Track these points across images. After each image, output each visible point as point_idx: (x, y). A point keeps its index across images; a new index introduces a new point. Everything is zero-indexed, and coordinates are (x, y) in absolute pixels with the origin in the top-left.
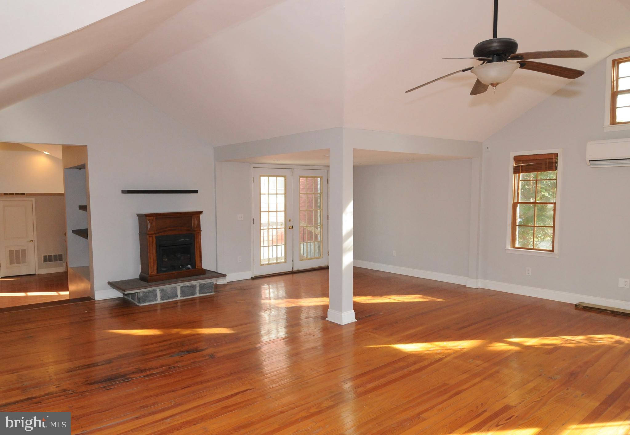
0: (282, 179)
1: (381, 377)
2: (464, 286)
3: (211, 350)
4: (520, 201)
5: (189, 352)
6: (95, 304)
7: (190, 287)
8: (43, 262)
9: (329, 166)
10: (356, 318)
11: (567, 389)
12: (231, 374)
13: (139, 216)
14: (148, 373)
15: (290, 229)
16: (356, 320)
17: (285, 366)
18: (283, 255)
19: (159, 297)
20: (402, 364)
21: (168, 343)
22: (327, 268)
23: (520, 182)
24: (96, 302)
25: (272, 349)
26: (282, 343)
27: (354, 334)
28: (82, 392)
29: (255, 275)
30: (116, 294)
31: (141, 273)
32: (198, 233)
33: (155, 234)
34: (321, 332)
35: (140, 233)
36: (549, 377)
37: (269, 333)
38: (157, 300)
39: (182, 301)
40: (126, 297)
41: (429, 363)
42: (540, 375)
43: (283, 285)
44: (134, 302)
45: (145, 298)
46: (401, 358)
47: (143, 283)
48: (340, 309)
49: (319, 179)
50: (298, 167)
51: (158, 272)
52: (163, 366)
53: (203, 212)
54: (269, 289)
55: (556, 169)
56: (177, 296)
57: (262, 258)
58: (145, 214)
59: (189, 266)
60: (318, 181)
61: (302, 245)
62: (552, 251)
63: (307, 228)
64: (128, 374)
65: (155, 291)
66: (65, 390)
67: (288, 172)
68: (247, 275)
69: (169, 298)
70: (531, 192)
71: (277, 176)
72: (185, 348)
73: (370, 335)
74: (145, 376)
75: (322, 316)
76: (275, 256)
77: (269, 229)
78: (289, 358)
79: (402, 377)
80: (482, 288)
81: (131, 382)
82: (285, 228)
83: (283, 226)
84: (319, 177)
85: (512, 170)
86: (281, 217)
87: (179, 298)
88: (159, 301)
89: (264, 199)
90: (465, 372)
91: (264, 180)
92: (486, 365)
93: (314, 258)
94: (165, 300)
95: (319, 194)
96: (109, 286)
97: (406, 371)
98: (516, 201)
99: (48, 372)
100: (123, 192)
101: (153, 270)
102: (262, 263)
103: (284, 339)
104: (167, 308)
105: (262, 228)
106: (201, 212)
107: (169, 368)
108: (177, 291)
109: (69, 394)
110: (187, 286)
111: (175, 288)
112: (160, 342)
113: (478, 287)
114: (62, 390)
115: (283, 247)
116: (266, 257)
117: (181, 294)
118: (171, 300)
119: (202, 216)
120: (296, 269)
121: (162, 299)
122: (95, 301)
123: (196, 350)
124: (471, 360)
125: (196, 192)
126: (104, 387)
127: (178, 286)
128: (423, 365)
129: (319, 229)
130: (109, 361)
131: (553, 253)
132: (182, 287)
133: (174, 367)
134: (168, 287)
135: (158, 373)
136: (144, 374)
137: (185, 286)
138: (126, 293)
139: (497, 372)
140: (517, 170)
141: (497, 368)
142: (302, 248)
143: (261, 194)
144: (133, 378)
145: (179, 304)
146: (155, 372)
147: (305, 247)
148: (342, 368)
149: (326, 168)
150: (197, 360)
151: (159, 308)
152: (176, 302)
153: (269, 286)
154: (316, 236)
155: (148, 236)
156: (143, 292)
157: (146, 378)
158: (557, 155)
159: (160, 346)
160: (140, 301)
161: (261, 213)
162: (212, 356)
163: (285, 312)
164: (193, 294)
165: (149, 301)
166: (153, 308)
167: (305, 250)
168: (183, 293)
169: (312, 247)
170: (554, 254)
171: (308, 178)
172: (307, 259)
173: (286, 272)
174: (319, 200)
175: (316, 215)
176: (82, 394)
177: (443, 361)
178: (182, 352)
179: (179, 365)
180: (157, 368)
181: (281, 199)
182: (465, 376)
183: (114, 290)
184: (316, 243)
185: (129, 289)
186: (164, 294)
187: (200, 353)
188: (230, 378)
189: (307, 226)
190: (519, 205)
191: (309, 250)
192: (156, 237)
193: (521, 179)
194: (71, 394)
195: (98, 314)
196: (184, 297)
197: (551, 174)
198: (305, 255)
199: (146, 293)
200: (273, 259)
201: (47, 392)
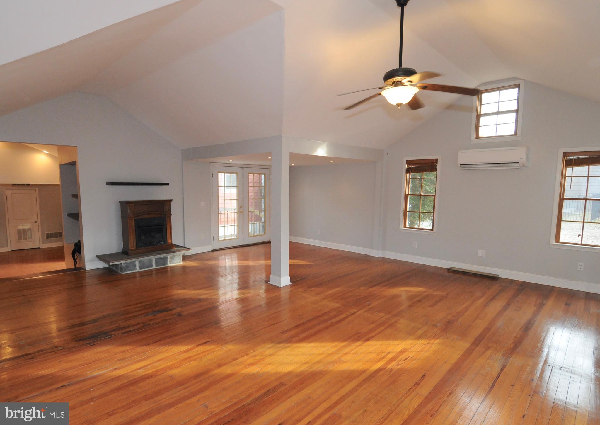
0: (235, 175)
1: (310, 328)
2: (369, 256)
3: (178, 310)
4: (410, 194)
5: (161, 311)
6: (86, 273)
7: (163, 258)
8: (45, 238)
9: (271, 166)
10: (291, 282)
11: (447, 334)
12: (194, 329)
13: (121, 203)
14: (127, 330)
15: (241, 213)
16: (291, 283)
17: (238, 321)
18: (236, 233)
19: (137, 267)
20: (326, 317)
21: (143, 304)
22: (269, 242)
23: (410, 179)
24: (86, 272)
25: (227, 308)
26: (235, 302)
27: (289, 294)
28: (70, 348)
29: (214, 248)
30: (101, 265)
31: (123, 248)
32: (169, 217)
33: (134, 217)
34: (264, 293)
35: (121, 217)
36: (433, 325)
37: (225, 293)
38: (136, 269)
39: (157, 270)
40: (111, 267)
41: (346, 316)
42: (426, 324)
43: (236, 256)
44: (117, 271)
45: (127, 267)
46: (326, 312)
47: (125, 256)
48: (279, 275)
49: (263, 176)
50: (248, 166)
51: (137, 247)
52: (139, 324)
53: (172, 200)
54: (225, 259)
55: (436, 170)
56: (153, 266)
57: (220, 235)
58: (125, 202)
59: (162, 242)
60: (263, 177)
61: (250, 225)
62: (432, 230)
63: (254, 212)
64: (111, 331)
65: (134, 262)
66: (56, 347)
67: (239, 170)
68: (208, 249)
69: (146, 268)
70: (418, 187)
71: (231, 173)
72: (157, 308)
73: (301, 294)
74: (123, 333)
75: (265, 280)
76: (230, 234)
77: (231, 213)
78: (240, 314)
79: (327, 328)
80: (381, 257)
81: (112, 338)
82: (238, 213)
83: (236, 211)
84: (263, 174)
85: (404, 171)
86: (235, 204)
87: (154, 267)
88: (138, 270)
89: (221, 190)
90: (373, 323)
91: (221, 176)
92: (387, 316)
93: (260, 235)
94: (143, 269)
95: (263, 186)
96: (97, 258)
97: (329, 322)
98: (407, 193)
99: (42, 331)
100: (108, 184)
101: (132, 245)
102: (220, 239)
103: (236, 299)
104: (144, 275)
105: (219, 212)
106: (171, 200)
107: (144, 326)
108: (152, 262)
109: (59, 350)
110: (160, 258)
111: (151, 259)
112: (137, 304)
113: (379, 256)
114: (54, 346)
115: (236, 227)
116: (223, 234)
117: (155, 264)
118: (147, 269)
119: (172, 204)
120: (245, 244)
121: (140, 269)
122: (86, 270)
123: (167, 310)
124: (376, 313)
125: (167, 184)
126: (89, 343)
127: (153, 258)
128: (342, 318)
129: (263, 213)
130: (95, 321)
131: (432, 231)
132: (156, 259)
133: (148, 324)
134: (145, 259)
135: (134, 330)
136: (123, 331)
137: (159, 258)
138: (111, 264)
139: (396, 322)
140: (408, 171)
141: (395, 319)
142: (250, 228)
143: (218, 186)
144: (113, 335)
145: (154, 272)
146: (132, 329)
147: (252, 227)
148: (281, 322)
149: (269, 167)
150: (167, 318)
151: (138, 275)
152: (151, 271)
153: (225, 257)
154: (261, 218)
155: (128, 219)
156: (125, 263)
157: (125, 335)
158: (437, 160)
159: (137, 307)
160: (122, 270)
161: (219, 201)
162: (179, 315)
163: (237, 277)
164: (165, 265)
165: (130, 270)
166: (134, 275)
167: (253, 229)
168: (157, 264)
169: (258, 227)
170: (434, 232)
171: (255, 175)
172: (254, 236)
173: (238, 246)
174: (263, 192)
175: (261, 203)
176: (70, 350)
177: (356, 314)
178: (154, 311)
179: (152, 322)
180: (134, 326)
181: (235, 191)
182: (373, 326)
183: (101, 261)
184: (261, 224)
185: (113, 261)
186: (142, 265)
187: (170, 312)
188: (192, 333)
189: (254, 211)
190: (409, 196)
191: (255, 229)
192: (135, 220)
193: (411, 178)
194: (60, 350)
195: (88, 281)
196: (158, 266)
197: (432, 174)
198: (253, 233)
199: (127, 264)
200: (228, 236)
201: (41, 349)
